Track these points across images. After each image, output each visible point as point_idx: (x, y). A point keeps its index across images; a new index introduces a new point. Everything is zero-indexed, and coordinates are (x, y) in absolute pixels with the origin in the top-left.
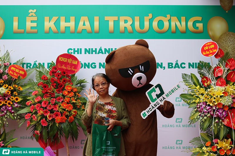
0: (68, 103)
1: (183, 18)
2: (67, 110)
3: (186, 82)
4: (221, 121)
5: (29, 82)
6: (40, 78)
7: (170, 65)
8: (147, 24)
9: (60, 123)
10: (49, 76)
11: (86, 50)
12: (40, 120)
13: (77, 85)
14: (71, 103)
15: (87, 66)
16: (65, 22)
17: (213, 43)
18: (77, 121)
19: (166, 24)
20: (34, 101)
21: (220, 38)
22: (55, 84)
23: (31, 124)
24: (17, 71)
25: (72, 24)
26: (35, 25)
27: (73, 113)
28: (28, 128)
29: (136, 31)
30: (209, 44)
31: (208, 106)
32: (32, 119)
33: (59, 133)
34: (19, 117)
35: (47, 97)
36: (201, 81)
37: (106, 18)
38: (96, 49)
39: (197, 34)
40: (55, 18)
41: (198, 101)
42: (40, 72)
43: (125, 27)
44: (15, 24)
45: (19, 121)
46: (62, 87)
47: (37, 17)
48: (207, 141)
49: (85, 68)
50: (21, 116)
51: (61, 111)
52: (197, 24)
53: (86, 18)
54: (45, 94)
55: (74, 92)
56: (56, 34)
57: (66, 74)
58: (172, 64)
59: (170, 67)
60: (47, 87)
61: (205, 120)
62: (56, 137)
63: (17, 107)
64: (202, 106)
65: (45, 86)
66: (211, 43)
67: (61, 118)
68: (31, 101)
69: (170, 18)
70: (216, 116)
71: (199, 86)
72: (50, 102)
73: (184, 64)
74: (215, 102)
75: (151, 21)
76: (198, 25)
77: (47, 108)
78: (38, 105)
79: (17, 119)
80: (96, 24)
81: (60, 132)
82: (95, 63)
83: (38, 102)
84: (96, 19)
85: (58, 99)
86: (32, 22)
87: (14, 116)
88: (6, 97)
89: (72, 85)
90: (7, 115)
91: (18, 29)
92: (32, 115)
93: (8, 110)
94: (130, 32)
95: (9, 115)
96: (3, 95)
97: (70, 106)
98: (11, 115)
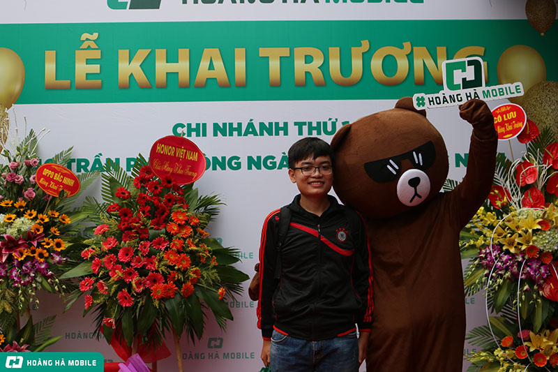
0: (179, 252)
1: (441, 50)
2: (179, 269)
4: (536, 287)
5: (86, 205)
6: (112, 195)
8: (357, 64)
9: (163, 298)
10: (132, 190)
11: (216, 126)
12: (115, 293)
13: (198, 208)
14: (187, 253)
15: (220, 163)
16: (167, 62)
17: (513, 109)
18: (200, 295)
19: (403, 64)
20: (100, 248)
22: (149, 208)
23: (95, 302)
24: (58, 177)
25: (182, 67)
26: (95, 68)
27: (191, 274)
28: (86, 312)
29: (333, 81)
30: (503, 110)
31: (505, 254)
32: (96, 289)
33: (160, 323)
34: (64, 286)
35: (132, 238)
37: (263, 52)
38: (240, 125)
40: (142, 54)
41: (480, 242)
42: (112, 180)
43: (306, 72)
44: (50, 68)
45: (66, 297)
46: (166, 214)
47: (100, 51)
48: (505, 336)
49: (214, 168)
50: (71, 286)
51: (164, 270)
53: (215, 52)
54: (125, 231)
55: (192, 227)
56: (146, 91)
57: (172, 184)
60: (129, 215)
61: (499, 285)
62: (152, 332)
63: (59, 262)
64: (491, 255)
65: (124, 214)
66: (508, 108)
67: (165, 288)
68: (93, 249)
70: (523, 277)
71: (482, 208)
72: (137, 251)
74: (522, 245)
75: (367, 58)
77: (133, 264)
78: (111, 257)
79: (59, 291)
80: (240, 65)
81: (163, 320)
82: (238, 158)
83: (109, 250)
84: (240, 53)
85: (156, 243)
86: (88, 61)
87: (52, 284)
88: (34, 241)
89: (188, 209)
90: (36, 282)
91: (56, 79)
92: (96, 281)
93: (38, 271)
94: (320, 85)
95: (41, 283)
96: (25, 236)
97: (184, 258)
98: (45, 283)
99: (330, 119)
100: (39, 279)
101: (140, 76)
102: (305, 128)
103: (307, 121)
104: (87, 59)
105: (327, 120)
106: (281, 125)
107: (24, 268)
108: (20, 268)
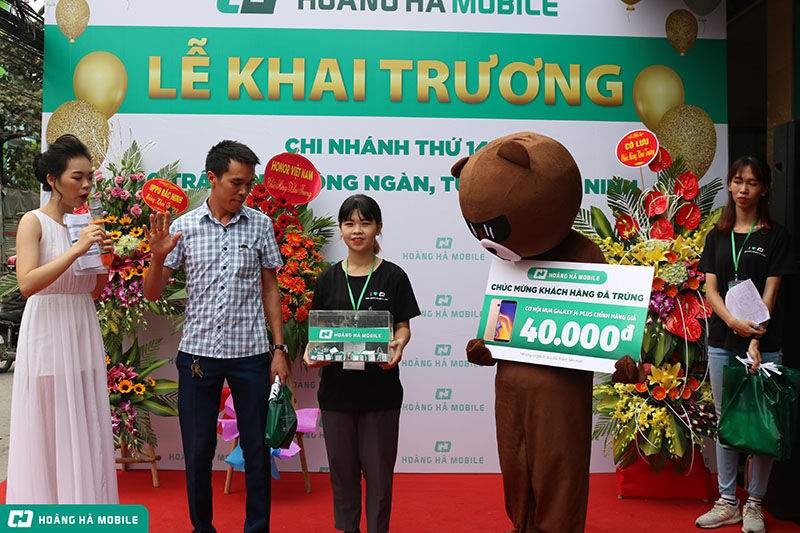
0: (293, 275)
1: (575, 68)
2: (293, 293)
4: (659, 320)
8: (484, 80)
11: (332, 142)
13: (312, 230)
14: (301, 276)
15: (336, 183)
16: (281, 72)
17: (646, 135)
19: (533, 81)
21: (664, 119)
24: (165, 194)
25: (297, 78)
26: (203, 77)
27: (306, 298)
29: (459, 98)
30: (636, 136)
34: (173, 308)
36: (616, 227)
37: (384, 64)
38: (357, 142)
39: (606, 109)
40: (255, 62)
43: (429, 87)
44: (155, 75)
45: (174, 319)
46: (280, 235)
47: (208, 58)
49: (329, 188)
50: (180, 306)
52: (607, 82)
53: (332, 63)
55: (307, 249)
56: (257, 103)
57: (285, 204)
66: (641, 135)
69: (543, 68)
71: (609, 238)
75: (494, 73)
76: (610, 85)
79: (168, 313)
80: (359, 78)
82: (355, 178)
84: (359, 64)
86: (196, 69)
87: (160, 306)
88: (140, 260)
89: (303, 231)
90: (143, 303)
91: (161, 87)
94: (444, 101)
95: (148, 304)
96: (132, 255)
97: (298, 282)
98: (152, 304)
99: (454, 139)
101: (251, 86)
102: (427, 148)
103: (429, 140)
104: (194, 67)
105: (450, 140)
106: (402, 143)
107: (131, 288)
108: (127, 287)
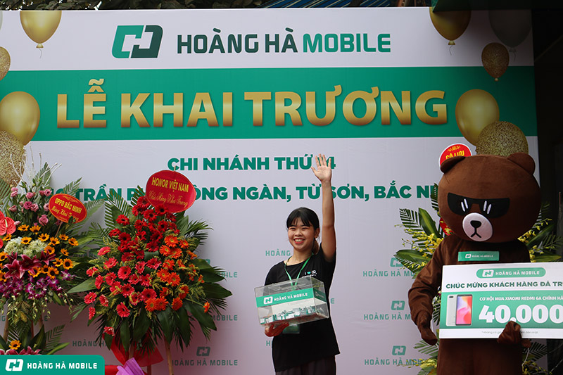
0: (170, 271)
1: (406, 94)
2: (170, 286)
3: (408, 226)
5: (91, 230)
6: (114, 221)
7: (380, 192)
8: (330, 106)
9: (155, 311)
10: (131, 217)
11: (206, 161)
12: (115, 306)
13: (189, 233)
14: (177, 272)
15: (209, 194)
16: (164, 105)
17: (462, 148)
18: (188, 309)
19: (371, 106)
20: (102, 267)
21: (482, 134)
22: (145, 233)
23: (97, 313)
24: (67, 206)
25: (177, 109)
26: (101, 110)
27: (180, 290)
28: (90, 322)
29: (309, 122)
30: (454, 149)
32: (99, 302)
33: (153, 331)
34: (72, 300)
35: (129, 259)
36: (440, 225)
37: (248, 96)
38: (227, 160)
39: (433, 127)
40: (142, 97)
42: (114, 209)
43: (285, 114)
44: (62, 109)
45: (73, 309)
46: (159, 238)
47: (105, 95)
50: (77, 299)
51: (156, 286)
52: (434, 105)
53: (206, 96)
54: (124, 253)
55: (182, 249)
56: (145, 130)
57: (165, 212)
58: (383, 188)
59: (380, 194)
60: (128, 239)
62: (146, 340)
63: (68, 279)
65: (124, 238)
66: (458, 148)
67: (157, 302)
68: (97, 268)
69: (379, 95)
71: (433, 234)
73: (409, 188)
75: (339, 101)
76: (436, 107)
77: (130, 281)
78: (111, 275)
79: (68, 303)
80: (228, 107)
81: (155, 329)
82: (225, 189)
83: (110, 269)
84: (228, 96)
85: (150, 263)
86: (95, 104)
87: (61, 298)
88: (46, 260)
89: (179, 234)
90: (48, 296)
91: (67, 119)
92: (99, 295)
93: (50, 286)
94: (297, 125)
95: (52, 297)
96: (39, 256)
97: (174, 276)
98: (55, 297)
99: (306, 155)
100: (50, 293)
101: (140, 116)
102: (284, 163)
103: (286, 156)
104: (94, 102)
105: (303, 156)
106: (263, 160)
107: (37, 283)
108: (35, 283)
